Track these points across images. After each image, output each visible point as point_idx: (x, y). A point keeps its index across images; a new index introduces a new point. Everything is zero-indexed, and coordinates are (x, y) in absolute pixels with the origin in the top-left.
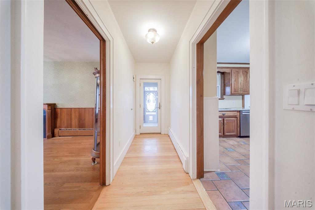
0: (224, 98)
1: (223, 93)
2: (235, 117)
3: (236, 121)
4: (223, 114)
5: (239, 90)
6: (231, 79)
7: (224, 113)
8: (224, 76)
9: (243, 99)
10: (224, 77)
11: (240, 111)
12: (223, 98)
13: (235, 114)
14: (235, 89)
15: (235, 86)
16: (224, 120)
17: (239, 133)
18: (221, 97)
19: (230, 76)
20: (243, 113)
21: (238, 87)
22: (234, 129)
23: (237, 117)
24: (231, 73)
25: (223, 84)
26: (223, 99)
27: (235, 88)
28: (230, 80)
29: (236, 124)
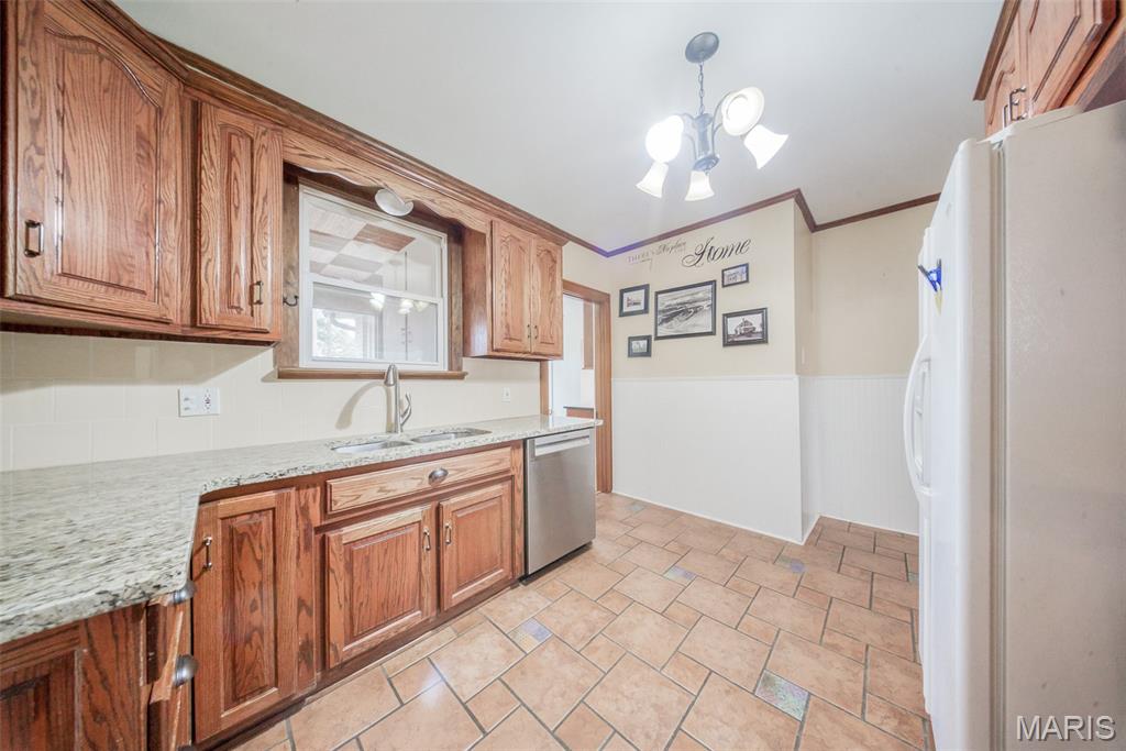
0: (464, 370)
1: (461, 344)
2: (504, 477)
3: (506, 502)
4: (432, 476)
5: (527, 333)
6: (488, 272)
7: (436, 466)
8: (463, 253)
9: (543, 376)
10: (463, 263)
11: (525, 441)
12: (460, 369)
13: (502, 460)
14: (508, 326)
15: (510, 313)
16: (438, 509)
17: (519, 563)
18: (450, 368)
19: (484, 252)
20: (539, 452)
21: (522, 321)
22: (496, 548)
23: (512, 478)
24: (488, 236)
25: (460, 294)
26: (461, 377)
27: (510, 322)
28: (484, 278)
29: (507, 516)
